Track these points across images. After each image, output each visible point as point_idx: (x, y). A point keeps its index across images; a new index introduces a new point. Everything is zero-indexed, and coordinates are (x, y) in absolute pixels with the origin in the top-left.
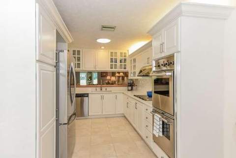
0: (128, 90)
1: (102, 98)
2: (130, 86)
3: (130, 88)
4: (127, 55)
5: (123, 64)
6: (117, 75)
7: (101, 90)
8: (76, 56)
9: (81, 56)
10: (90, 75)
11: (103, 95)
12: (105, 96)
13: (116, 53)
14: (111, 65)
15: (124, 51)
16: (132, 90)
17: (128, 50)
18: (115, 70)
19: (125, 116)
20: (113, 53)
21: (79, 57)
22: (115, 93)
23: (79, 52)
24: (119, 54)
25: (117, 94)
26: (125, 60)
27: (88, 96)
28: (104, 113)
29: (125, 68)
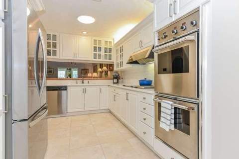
0: (114, 83)
1: (84, 91)
2: (116, 78)
3: (115, 81)
4: (113, 45)
5: (108, 54)
6: (100, 70)
7: (83, 82)
8: (52, 41)
9: (57, 42)
10: (69, 73)
11: (86, 87)
12: (88, 89)
13: (100, 41)
14: (95, 55)
15: (108, 40)
16: (117, 83)
17: (113, 39)
18: (99, 60)
19: (110, 112)
20: (96, 40)
21: (56, 43)
22: (99, 85)
23: (55, 36)
24: (103, 43)
25: (101, 87)
26: (110, 50)
27: (66, 90)
28: (86, 109)
29: (110, 59)
